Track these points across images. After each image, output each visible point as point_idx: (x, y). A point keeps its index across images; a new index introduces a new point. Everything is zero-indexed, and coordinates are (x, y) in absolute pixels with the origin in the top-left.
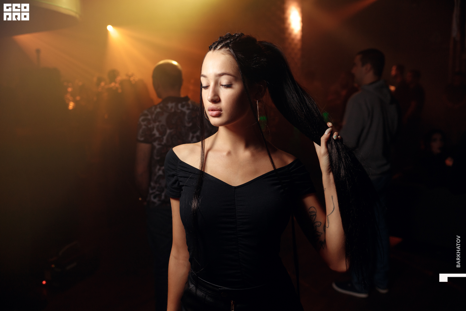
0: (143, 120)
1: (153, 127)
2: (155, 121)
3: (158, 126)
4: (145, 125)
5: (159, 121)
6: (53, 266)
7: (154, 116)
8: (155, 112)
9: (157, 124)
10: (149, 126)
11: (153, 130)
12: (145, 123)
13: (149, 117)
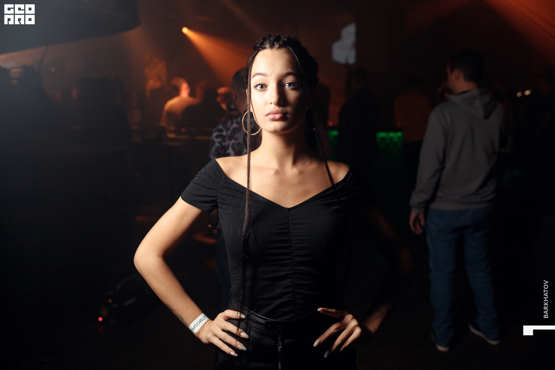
0: (217, 137)
1: (228, 146)
2: (230, 138)
3: (234, 144)
4: (219, 143)
5: (236, 139)
6: (110, 301)
7: (229, 133)
8: (232, 128)
9: (233, 141)
10: (224, 144)
11: (228, 148)
12: (219, 140)
13: (224, 133)
